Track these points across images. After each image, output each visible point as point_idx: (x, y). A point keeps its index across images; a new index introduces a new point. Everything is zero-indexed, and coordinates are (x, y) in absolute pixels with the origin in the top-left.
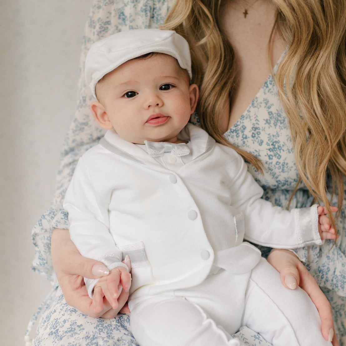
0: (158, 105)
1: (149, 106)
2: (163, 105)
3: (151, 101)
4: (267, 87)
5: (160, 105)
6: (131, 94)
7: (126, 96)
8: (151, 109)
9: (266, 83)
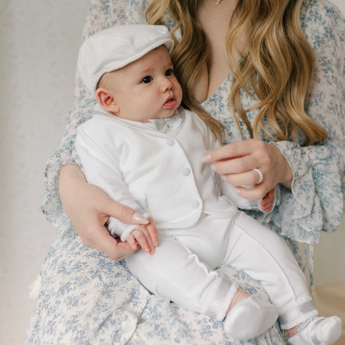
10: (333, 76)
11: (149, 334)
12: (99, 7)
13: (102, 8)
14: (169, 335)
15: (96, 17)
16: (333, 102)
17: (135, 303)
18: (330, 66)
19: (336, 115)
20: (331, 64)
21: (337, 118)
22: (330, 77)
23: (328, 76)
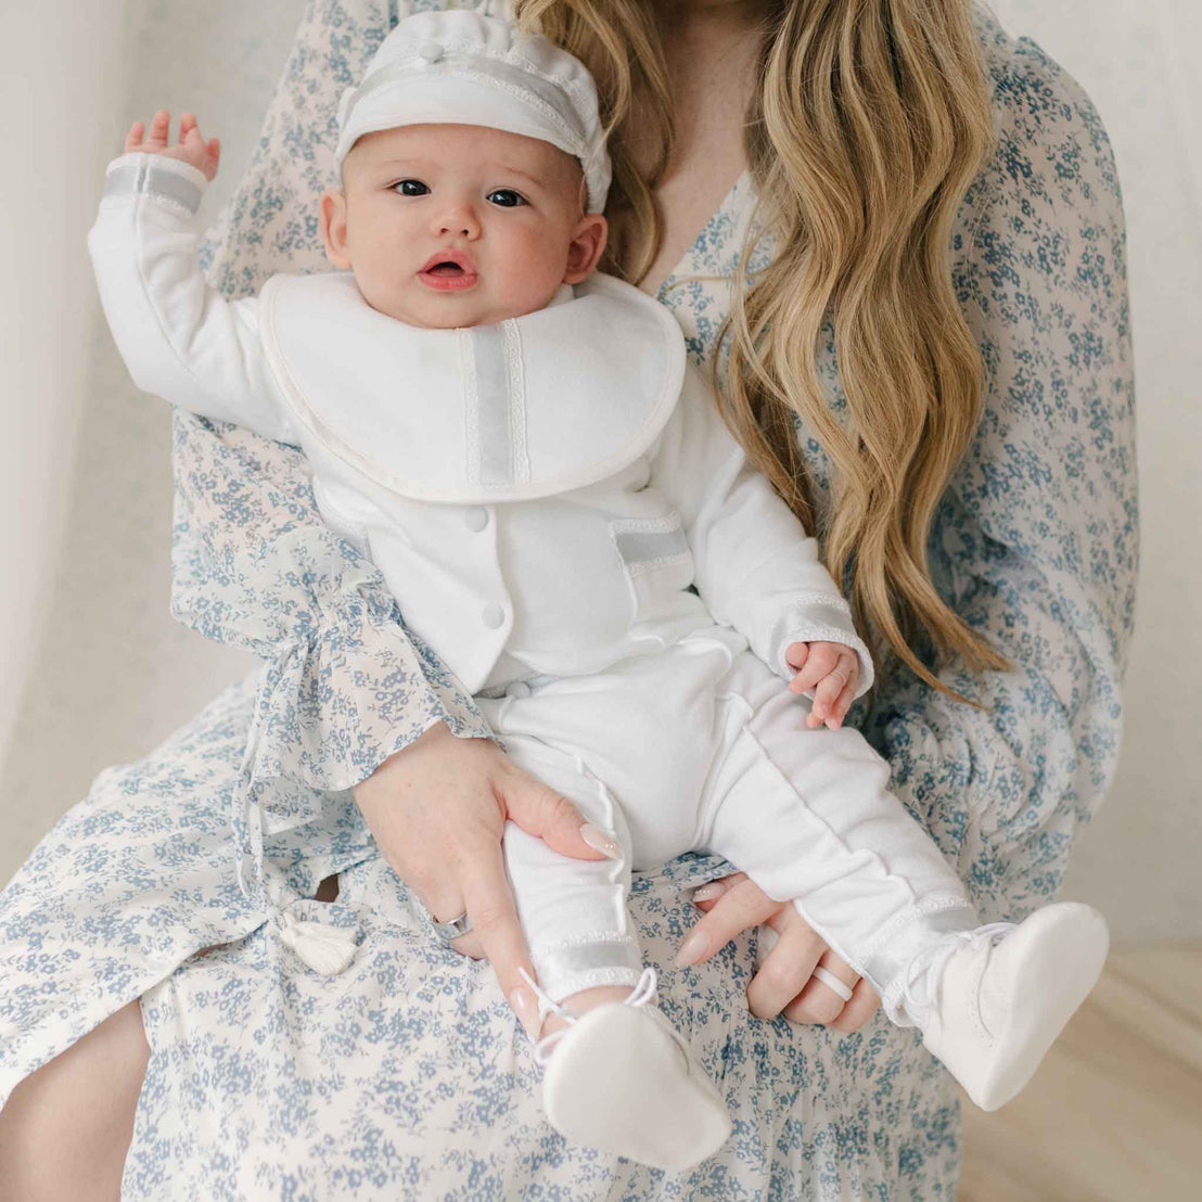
0: (466, 232)
1: (444, 231)
2: (480, 236)
3: (451, 218)
4: (703, 249)
5: (472, 234)
6: (416, 188)
7: (400, 188)
8: (447, 239)
9: (701, 238)
10: (1018, 295)
11: (201, 1000)
12: (326, 56)
13: (332, 60)
14: (248, 1015)
15: (313, 88)
16: (1025, 375)
17: (233, 912)
18: (1009, 265)
19: (1042, 416)
20: (1009, 256)
21: (1046, 426)
22: (1012, 298)
23: (1005, 296)
